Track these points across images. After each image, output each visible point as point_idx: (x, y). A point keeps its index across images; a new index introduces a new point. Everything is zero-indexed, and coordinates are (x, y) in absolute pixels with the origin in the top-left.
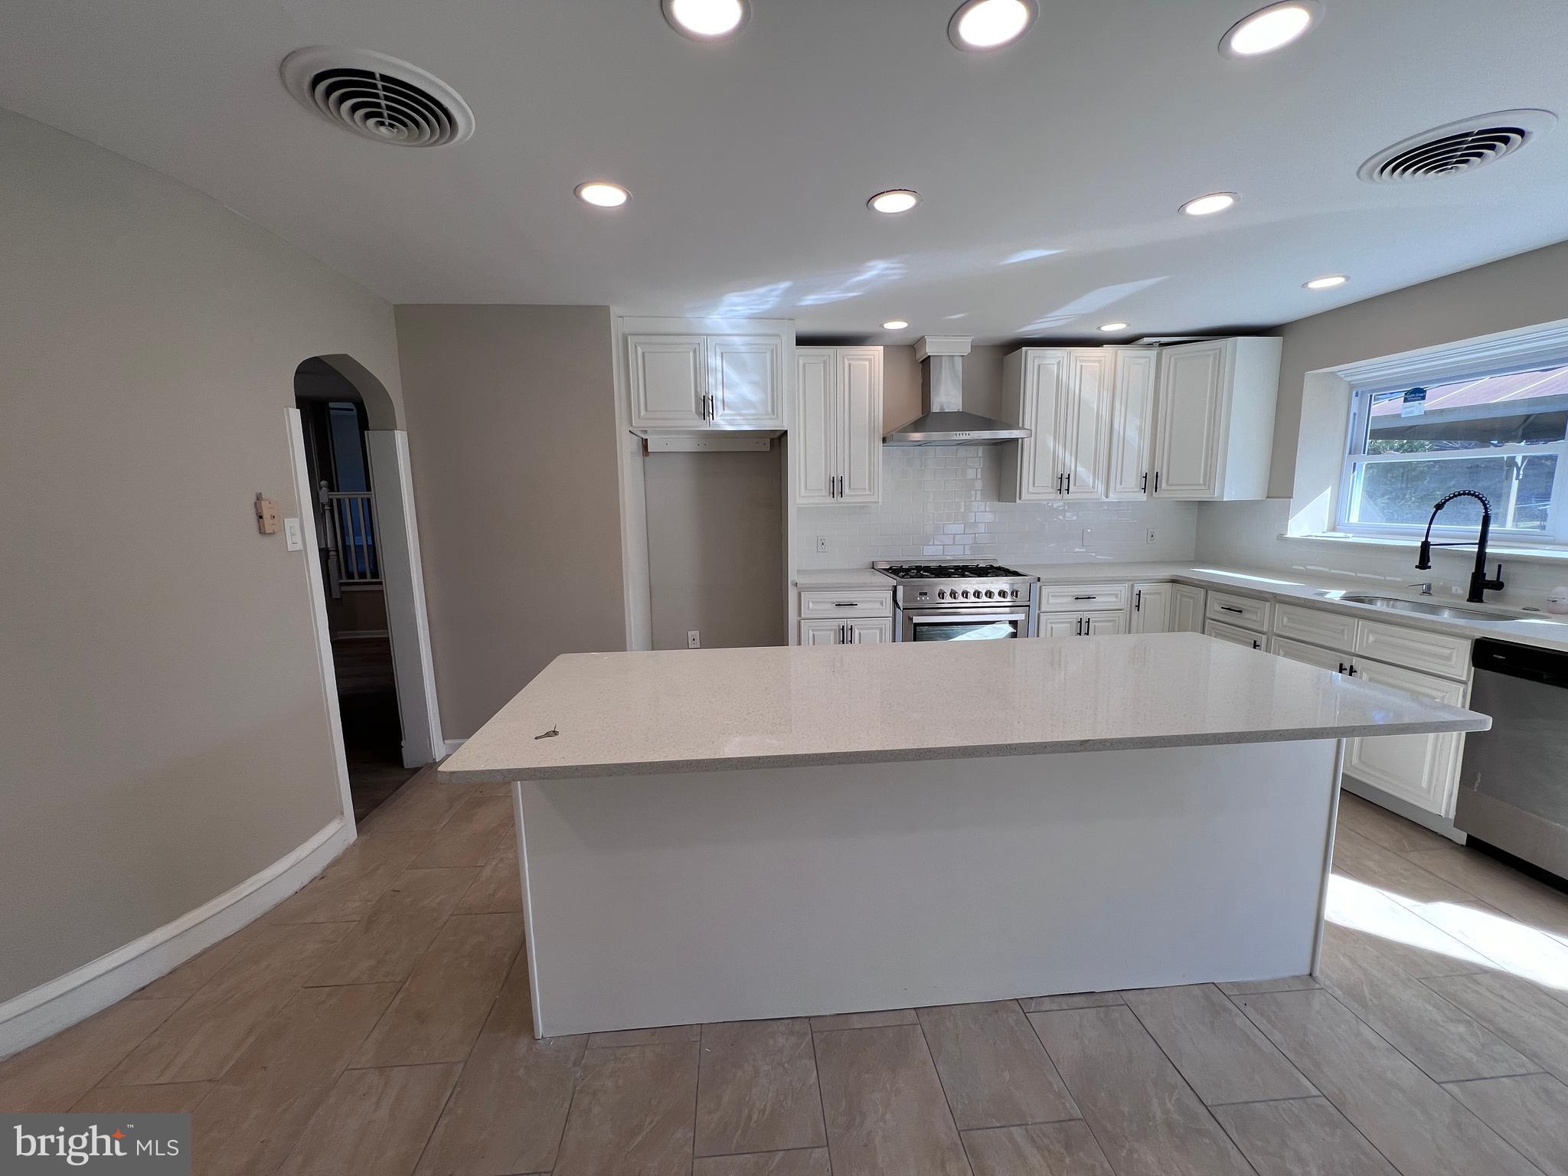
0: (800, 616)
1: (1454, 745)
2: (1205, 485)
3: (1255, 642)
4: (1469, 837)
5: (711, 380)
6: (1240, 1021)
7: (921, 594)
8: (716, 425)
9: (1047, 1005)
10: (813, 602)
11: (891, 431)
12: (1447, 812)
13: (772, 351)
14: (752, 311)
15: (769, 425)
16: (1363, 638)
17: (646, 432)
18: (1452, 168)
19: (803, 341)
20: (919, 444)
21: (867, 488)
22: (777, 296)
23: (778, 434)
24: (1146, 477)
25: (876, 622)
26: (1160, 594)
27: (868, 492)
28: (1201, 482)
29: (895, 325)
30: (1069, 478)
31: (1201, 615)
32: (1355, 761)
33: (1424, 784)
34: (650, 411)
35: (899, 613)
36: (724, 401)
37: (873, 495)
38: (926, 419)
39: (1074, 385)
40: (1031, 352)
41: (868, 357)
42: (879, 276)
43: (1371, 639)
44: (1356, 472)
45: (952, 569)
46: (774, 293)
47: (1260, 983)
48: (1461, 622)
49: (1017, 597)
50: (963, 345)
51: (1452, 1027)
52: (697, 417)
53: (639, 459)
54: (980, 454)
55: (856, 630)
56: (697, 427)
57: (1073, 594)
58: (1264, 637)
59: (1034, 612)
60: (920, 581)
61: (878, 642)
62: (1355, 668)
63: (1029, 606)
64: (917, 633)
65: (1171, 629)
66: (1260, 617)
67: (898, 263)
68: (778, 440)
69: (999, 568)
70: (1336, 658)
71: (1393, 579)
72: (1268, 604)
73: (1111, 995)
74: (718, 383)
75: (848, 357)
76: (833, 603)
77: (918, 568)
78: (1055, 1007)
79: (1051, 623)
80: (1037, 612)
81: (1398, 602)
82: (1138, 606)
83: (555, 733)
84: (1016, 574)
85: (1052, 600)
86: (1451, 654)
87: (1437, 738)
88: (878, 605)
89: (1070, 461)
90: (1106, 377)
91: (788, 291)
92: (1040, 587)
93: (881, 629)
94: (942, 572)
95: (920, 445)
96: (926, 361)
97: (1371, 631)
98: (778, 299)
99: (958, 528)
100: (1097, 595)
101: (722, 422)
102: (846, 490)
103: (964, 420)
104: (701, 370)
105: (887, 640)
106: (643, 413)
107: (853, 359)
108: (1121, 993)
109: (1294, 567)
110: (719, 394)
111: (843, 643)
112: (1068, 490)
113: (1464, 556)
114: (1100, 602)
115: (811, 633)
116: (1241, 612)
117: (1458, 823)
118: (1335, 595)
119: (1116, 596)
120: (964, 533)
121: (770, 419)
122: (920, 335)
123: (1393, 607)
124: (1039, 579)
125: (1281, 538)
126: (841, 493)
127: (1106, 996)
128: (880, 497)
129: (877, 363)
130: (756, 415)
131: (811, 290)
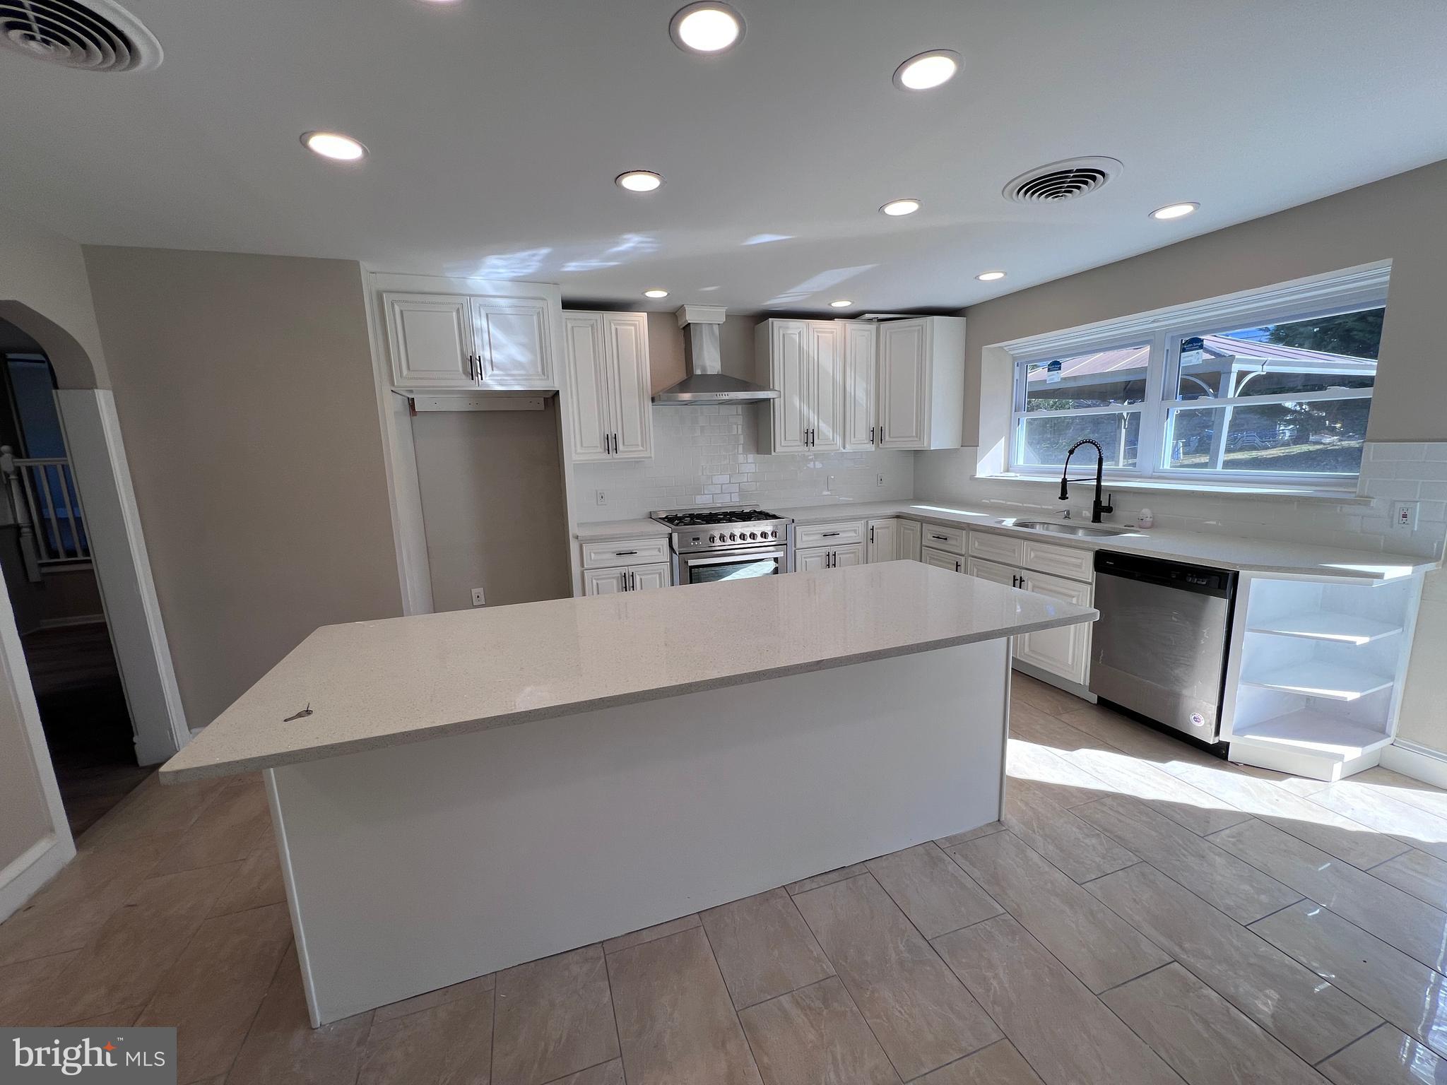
0: (583, 567)
1: (1086, 630)
2: (917, 437)
3: (957, 562)
4: (1099, 698)
5: (478, 341)
6: (951, 867)
7: (694, 539)
8: (488, 385)
9: (808, 885)
10: (595, 553)
11: (658, 392)
12: (1085, 681)
13: (539, 313)
14: (515, 274)
15: (539, 385)
16: (1027, 555)
17: (411, 391)
18: (1062, 196)
19: (568, 305)
20: (686, 403)
21: (640, 444)
22: (539, 261)
23: (551, 394)
24: (873, 431)
25: (656, 568)
26: (888, 528)
27: (641, 448)
28: (914, 434)
29: (656, 294)
30: (813, 433)
31: (919, 542)
32: (1027, 649)
33: (1070, 662)
34: (413, 371)
35: (676, 558)
36: (492, 361)
37: (646, 450)
38: (690, 380)
39: (813, 353)
40: (777, 323)
41: (633, 322)
42: (635, 248)
43: (1033, 555)
44: (1020, 425)
45: (721, 515)
46: (535, 258)
47: (964, 834)
48: (1089, 539)
49: (776, 537)
50: (717, 315)
51: (1087, 841)
52: (464, 377)
53: (406, 419)
54: (740, 412)
55: (637, 576)
56: (463, 387)
57: (822, 532)
58: (963, 558)
59: (791, 549)
60: (692, 528)
61: (658, 587)
62: (1023, 578)
63: (786, 544)
64: (694, 575)
65: (898, 558)
66: (960, 542)
67: (649, 237)
68: (551, 399)
69: (761, 513)
70: (1010, 572)
71: (1046, 507)
72: (964, 532)
73: (858, 866)
74: (485, 343)
75: (615, 322)
76: (613, 553)
77: (692, 516)
78: (814, 885)
79: (805, 558)
80: (794, 549)
81: (1050, 525)
82: (873, 539)
83: (308, 712)
84: (774, 517)
85: (805, 538)
86: (1082, 563)
87: (1076, 627)
88: (656, 552)
89: (813, 418)
90: (838, 344)
91: (548, 258)
92: (795, 528)
93: (660, 574)
94: (712, 518)
95: (686, 405)
96: (687, 327)
97: (1032, 550)
98: (538, 264)
99: (725, 478)
100: (841, 532)
101: (490, 382)
102: (620, 447)
103: (723, 382)
104: (465, 331)
105: (667, 585)
106: (405, 372)
107: (619, 324)
108: (865, 863)
109: (984, 501)
110: (486, 354)
111: (626, 590)
112: (813, 443)
113: (1088, 488)
114: (844, 537)
115: (594, 582)
116: (946, 539)
117: (1091, 689)
118: (1009, 522)
119: (855, 531)
120: (730, 483)
121: (542, 380)
122: (680, 303)
123: (1047, 529)
124: (793, 521)
125: (973, 478)
126: (616, 449)
127: (853, 869)
128: (653, 452)
129: (642, 329)
130: (525, 375)
131: (572, 259)
